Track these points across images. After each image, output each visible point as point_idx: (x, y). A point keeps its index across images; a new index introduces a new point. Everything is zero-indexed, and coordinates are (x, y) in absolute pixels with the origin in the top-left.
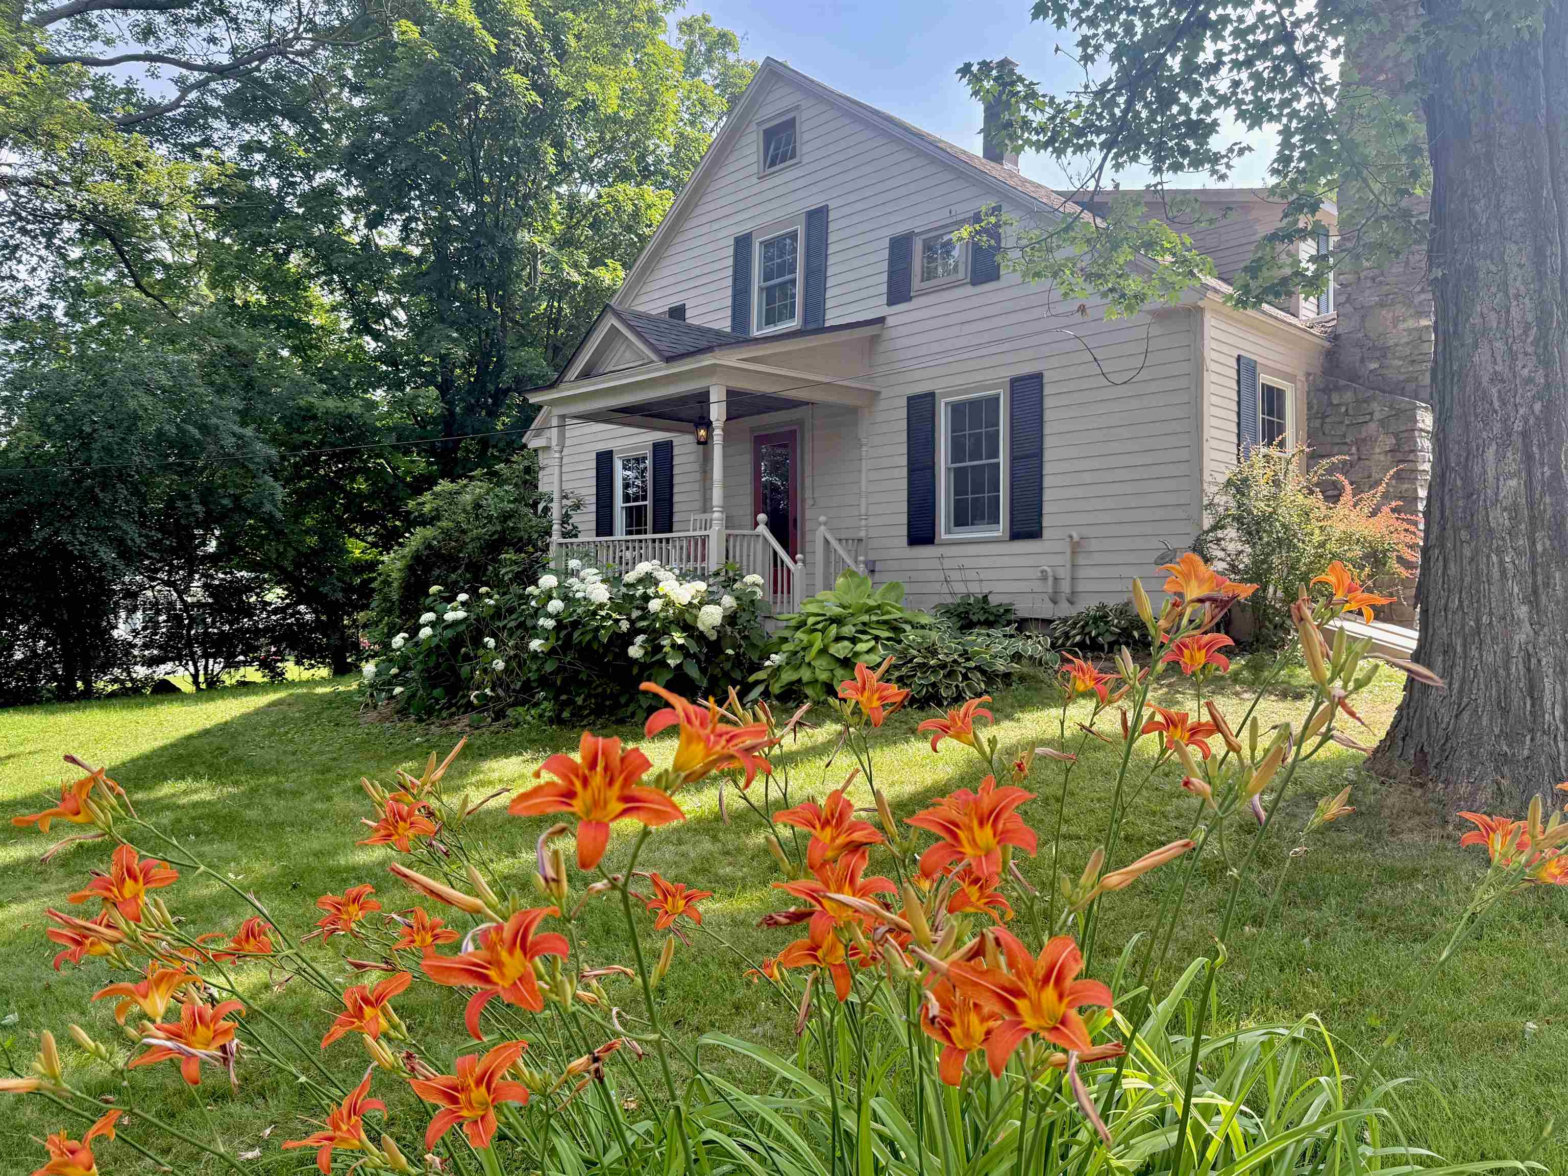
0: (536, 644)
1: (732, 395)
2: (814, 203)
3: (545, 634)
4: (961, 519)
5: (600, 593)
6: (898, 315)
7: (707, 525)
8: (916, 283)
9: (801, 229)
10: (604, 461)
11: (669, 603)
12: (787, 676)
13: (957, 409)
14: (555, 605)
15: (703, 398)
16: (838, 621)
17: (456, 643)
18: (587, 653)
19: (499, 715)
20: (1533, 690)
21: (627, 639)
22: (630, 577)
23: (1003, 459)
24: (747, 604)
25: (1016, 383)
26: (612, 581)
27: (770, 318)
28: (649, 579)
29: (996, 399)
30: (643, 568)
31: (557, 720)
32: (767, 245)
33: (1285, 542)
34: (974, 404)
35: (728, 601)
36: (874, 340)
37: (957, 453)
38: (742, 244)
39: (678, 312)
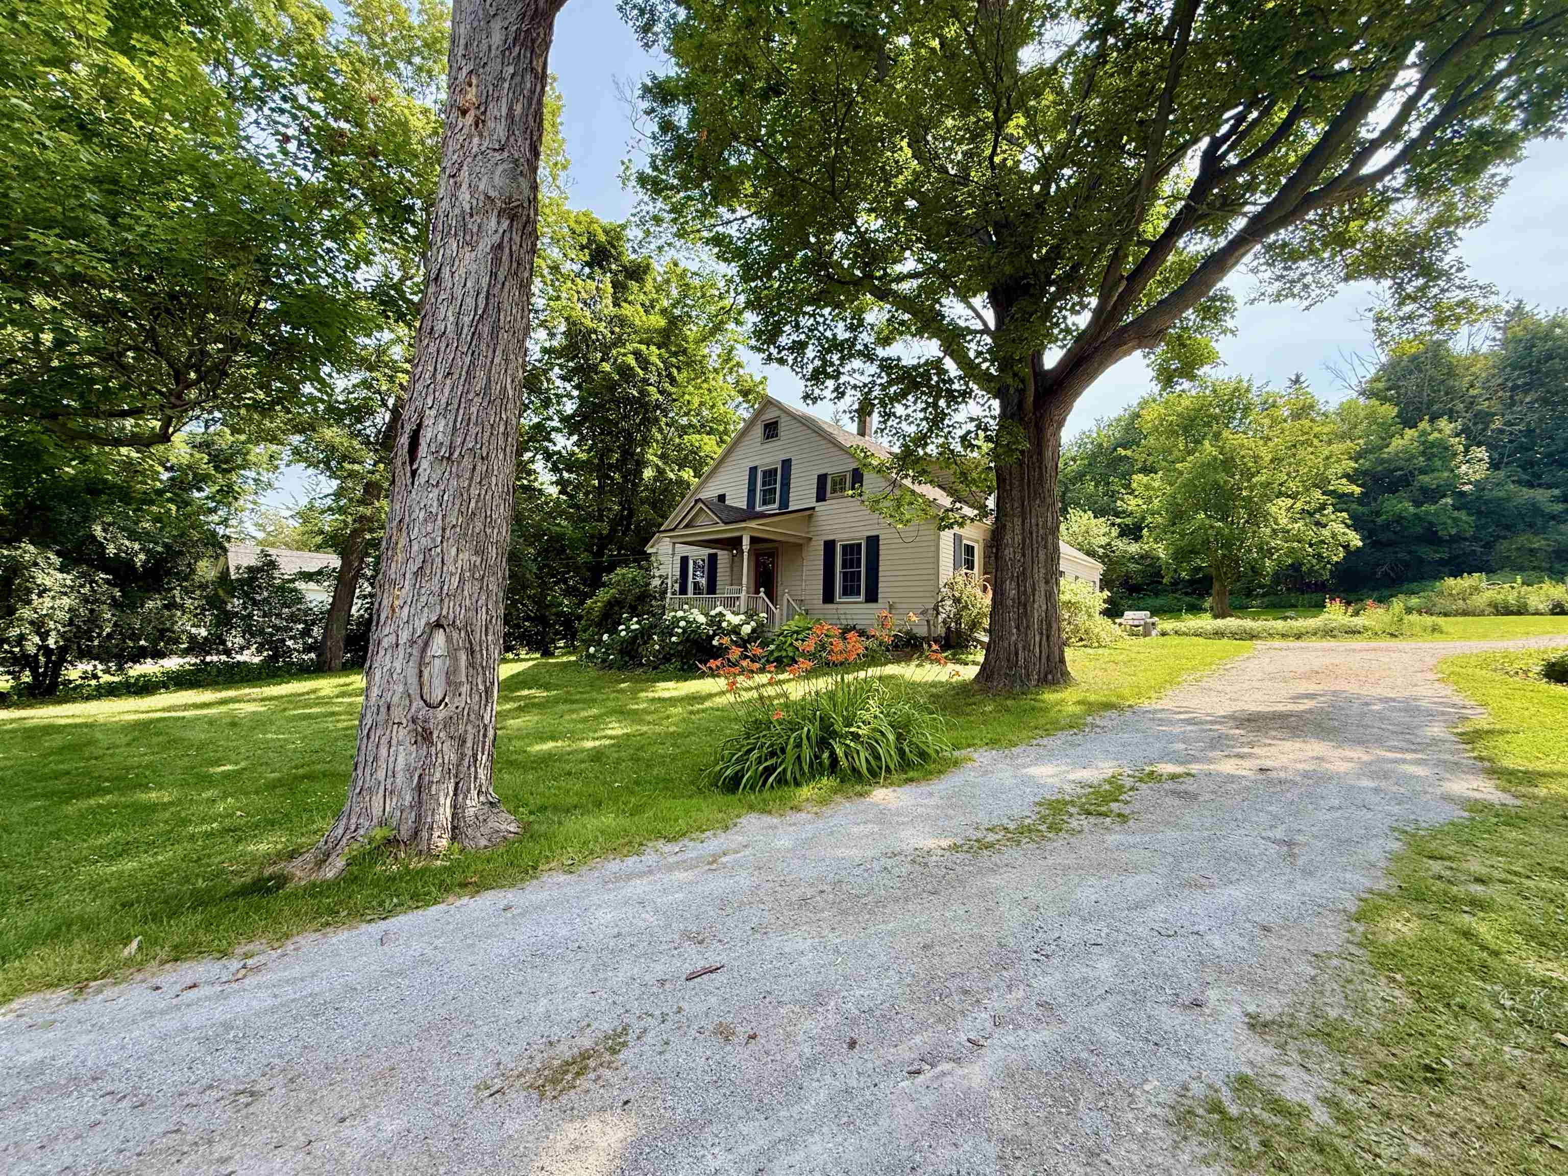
0: (674, 639)
1: (753, 540)
2: (785, 457)
3: (678, 635)
4: (845, 592)
5: (702, 619)
6: (821, 507)
7: (740, 591)
8: (828, 495)
9: (779, 467)
10: (684, 560)
11: (729, 623)
12: (776, 654)
13: (844, 547)
14: (682, 624)
15: (740, 539)
16: (797, 633)
17: (635, 638)
18: (695, 642)
19: (655, 668)
20: (1017, 654)
21: (712, 638)
22: (713, 613)
23: (863, 569)
24: (760, 625)
25: (869, 539)
26: (706, 615)
27: (765, 503)
28: (720, 614)
29: (859, 545)
30: (719, 609)
31: (682, 669)
32: (765, 473)
33: (966, 607)
34: (852, 546)
35: (753, 624)
36: (810, 516)
37: (844, 566)
38: (753, 470)
39: (722, 498)
